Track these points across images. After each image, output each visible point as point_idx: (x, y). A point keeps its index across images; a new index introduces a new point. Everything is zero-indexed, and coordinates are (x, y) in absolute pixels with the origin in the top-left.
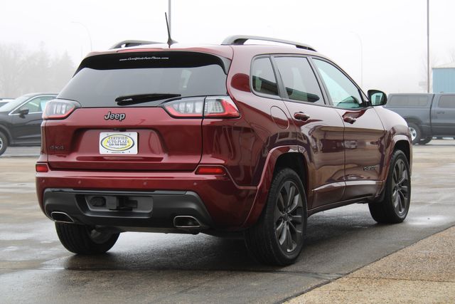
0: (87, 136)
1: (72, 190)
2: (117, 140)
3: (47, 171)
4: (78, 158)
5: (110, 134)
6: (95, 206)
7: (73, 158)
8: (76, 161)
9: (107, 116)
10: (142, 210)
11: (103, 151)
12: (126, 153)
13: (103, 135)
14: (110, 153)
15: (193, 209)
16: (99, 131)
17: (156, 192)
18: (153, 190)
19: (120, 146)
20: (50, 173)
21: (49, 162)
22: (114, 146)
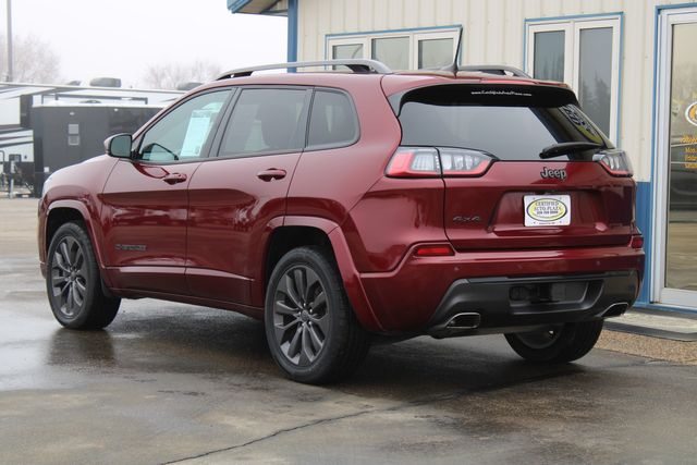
2: (546, 207)
3: (454, 255)
4: (498, 233)
5: (537, 198)
8: (495, 237)
11: (529, 222)
12: (557, 223)
13: (528, 199)
14: (537, 224)
16: (523, 193)
17: (607, 274)
19: (550, 215)
20: (460, 258)
21: (449, 241)
22: (543, 215)
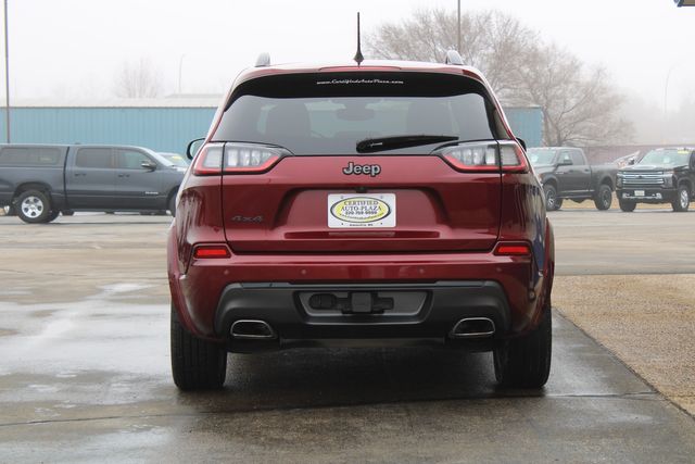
0: (301, 200)
1: (287, 285)
2: (360, 207)
3: (228, 256)
4: (287, 235)
5: (346, 196)
6: (320, 308)
7: (279, 235)
8: (283, 239)
9: (348, 169)
10: (400, 311)
11: (333, 223)
12: (377, 225)
13: (332, 199)
14: (346, 225)
15: (491, 307)
16: (326, 191)
17: (439, 283)
18: (434, 281)
19: (364, 215)
20: (236, 260)
21: (228, 242)
22: (355, 215)
